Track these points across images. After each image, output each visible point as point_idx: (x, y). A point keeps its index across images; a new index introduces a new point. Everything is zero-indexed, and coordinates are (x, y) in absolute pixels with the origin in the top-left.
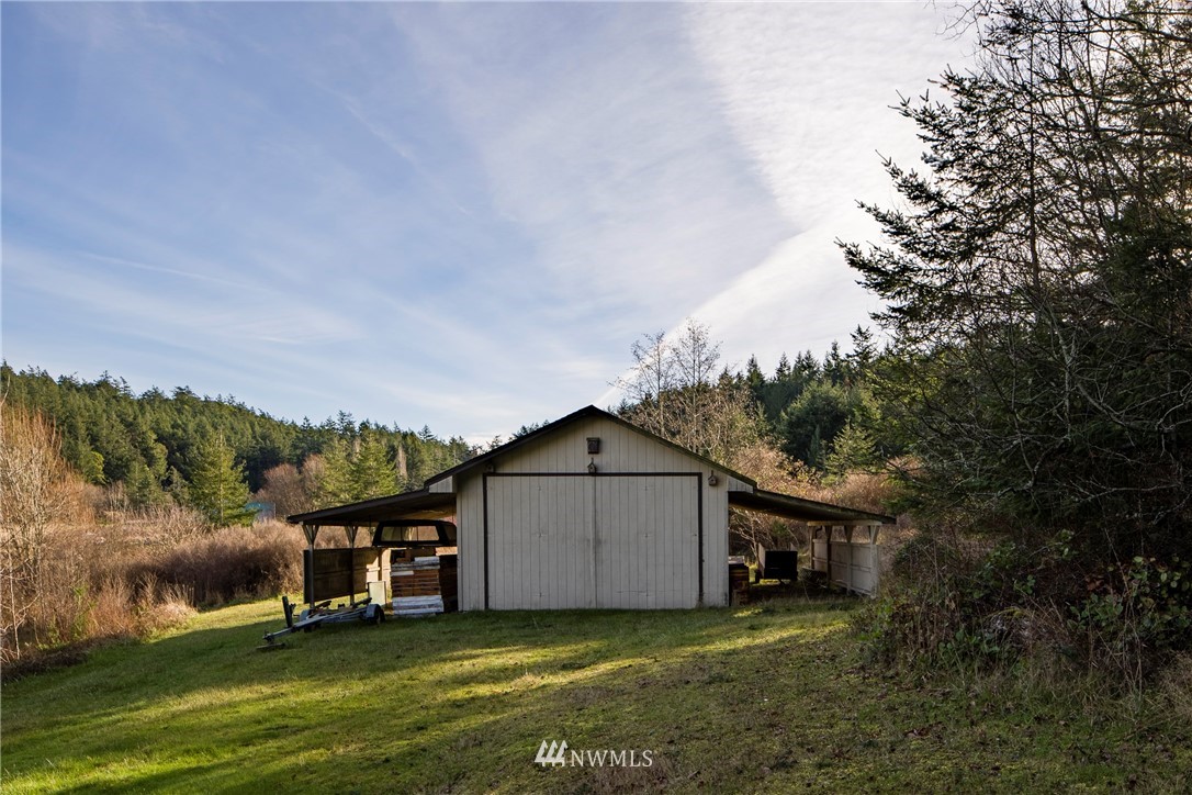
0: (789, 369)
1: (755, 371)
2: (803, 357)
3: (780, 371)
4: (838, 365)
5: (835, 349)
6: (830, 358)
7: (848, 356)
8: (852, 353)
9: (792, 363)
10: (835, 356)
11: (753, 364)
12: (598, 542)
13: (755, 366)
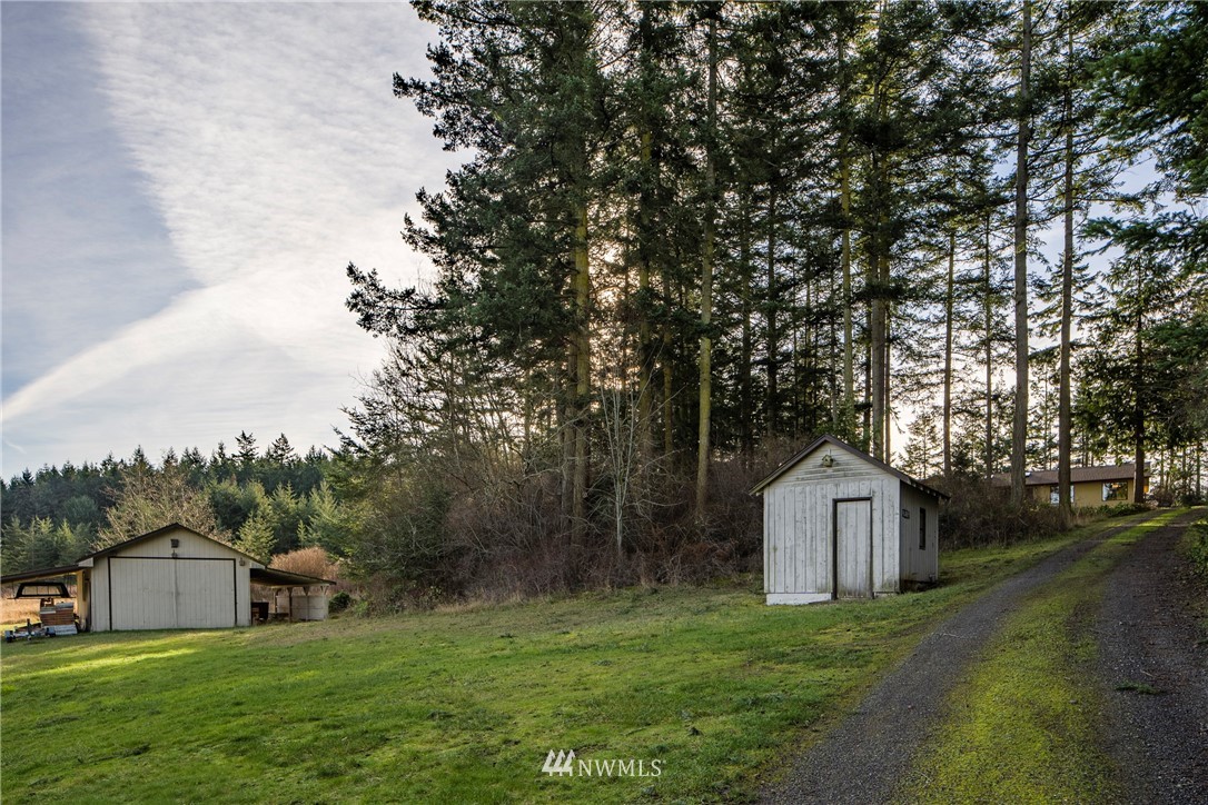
0: (176, 461)
1: (142, 461)
2: (190, 452)
3: (167, 462)
4: (224, 463)
5: (221, 448)
6: (217, 456)
7: (234, 456)
8: (237, 454)
9: (179, 456)
10: (222, 455)
11: (139, 453)
12: (178, 594)
13: (142, 456)
